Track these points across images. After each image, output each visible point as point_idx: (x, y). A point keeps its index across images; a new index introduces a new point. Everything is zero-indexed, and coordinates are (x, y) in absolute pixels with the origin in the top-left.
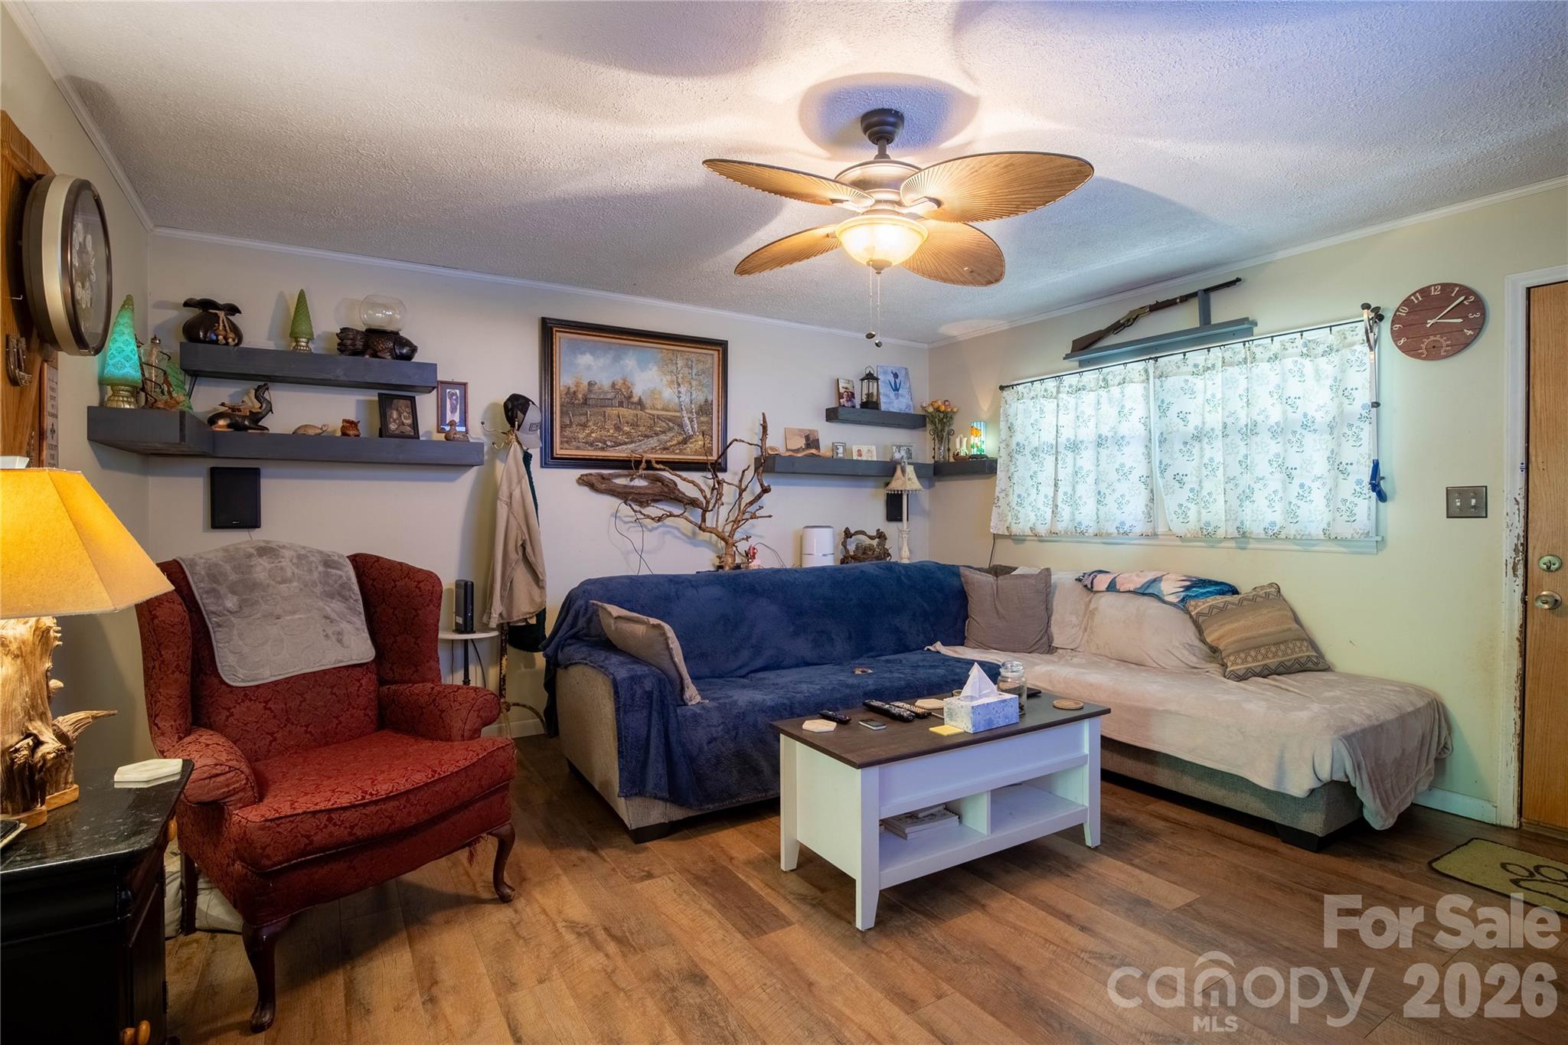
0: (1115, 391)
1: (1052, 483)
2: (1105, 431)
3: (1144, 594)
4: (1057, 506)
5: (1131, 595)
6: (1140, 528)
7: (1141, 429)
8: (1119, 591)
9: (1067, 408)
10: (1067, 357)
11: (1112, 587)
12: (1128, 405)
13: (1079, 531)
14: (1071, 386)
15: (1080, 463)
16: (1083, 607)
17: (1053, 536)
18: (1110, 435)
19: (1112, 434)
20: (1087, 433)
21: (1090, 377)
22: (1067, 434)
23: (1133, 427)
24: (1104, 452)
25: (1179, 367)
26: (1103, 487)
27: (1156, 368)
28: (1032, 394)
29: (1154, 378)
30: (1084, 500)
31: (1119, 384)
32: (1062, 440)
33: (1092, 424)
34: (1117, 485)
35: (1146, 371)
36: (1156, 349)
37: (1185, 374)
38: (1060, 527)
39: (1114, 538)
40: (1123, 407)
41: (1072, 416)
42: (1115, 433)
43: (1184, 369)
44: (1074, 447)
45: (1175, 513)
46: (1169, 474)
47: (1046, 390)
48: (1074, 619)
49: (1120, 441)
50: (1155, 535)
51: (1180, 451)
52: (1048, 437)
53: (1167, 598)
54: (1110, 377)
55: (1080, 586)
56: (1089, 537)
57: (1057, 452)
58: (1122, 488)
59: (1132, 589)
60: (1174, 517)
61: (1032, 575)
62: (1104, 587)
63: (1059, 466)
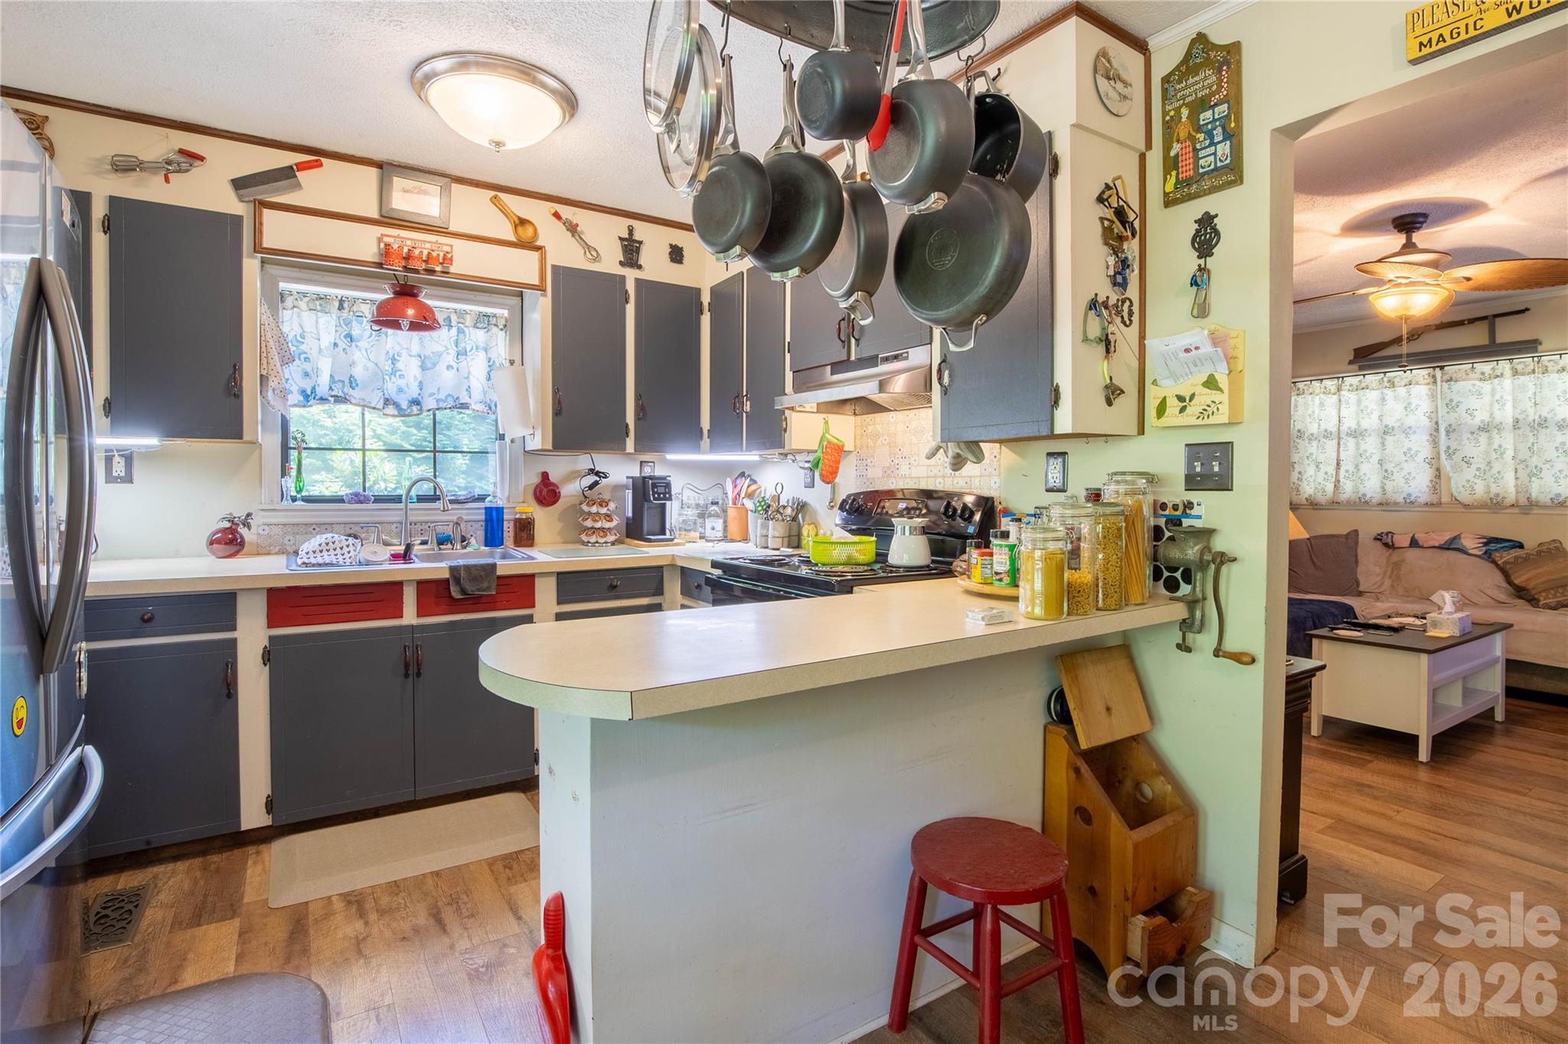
0: (1402, 391)
1: (1335, 462)
2: (1390, 421)
3: (1448, 549)
4: (1339, 481)
5: (1436, 550)
6: (1424, 498)
7: (1425, 422)
8: (1422, 547)
9: (1348, 403)
10: (1350, 363)
11: (1414, 543)
12: (1414, 402)
13: (1363, 500)
14: (1351, 385)
15: (1363, 447)
16: (1385, 561)
17: (1334, 504)
18: (1396, 425)
19: (1398, 424)
20: (1371, 422)
21: (1372, 379)
22: (1349, 423)
23: (1420, 418)
24: (1389, 439)
25: (1468, 374)
26: (1389, 467)
27: (1443, 374)
28: (1311, 390)
29: (1442, 381)
30: (1368, 476)
31: (1406, 385)
32: (1344, 428)
33: (1375, 417)
34: (1405, 465)
35: (1434, 377)
36: (1441, 359)
37: (1474, 379)
38: (1343, 497)
39: (1402, 507)
40: (1410, 404)
41: (1353, 408)
42: (1402, 424)
43: (1472, 375)
44: (1357, 434)
45: (1463, 486)
46: (1457, 457)
47: (1325, 388)
48: (1377, 570)
49: (1407, 431)
50: (1440, 504)
51: (1468, 438)
52: (1331, 425)
53: (1471, 552)
54: (1396, 380)
55: (1379, 543)
56: (1373, 506)
57: (1339, 438)
58: (1409, 467)
59: (1436, 545)
60: (1462, 489)
61: (1342, 535)
62: (1407, 543)
63: (1341, 449)
